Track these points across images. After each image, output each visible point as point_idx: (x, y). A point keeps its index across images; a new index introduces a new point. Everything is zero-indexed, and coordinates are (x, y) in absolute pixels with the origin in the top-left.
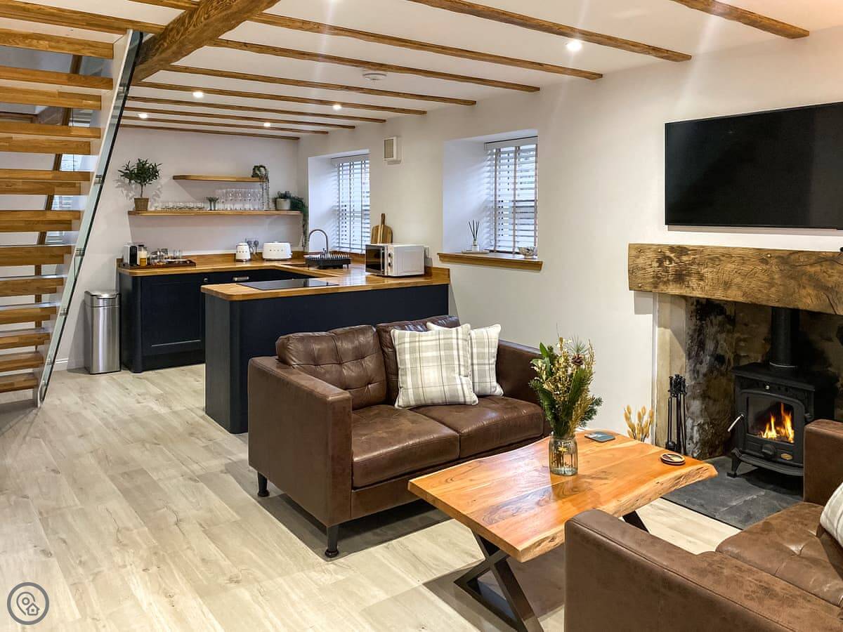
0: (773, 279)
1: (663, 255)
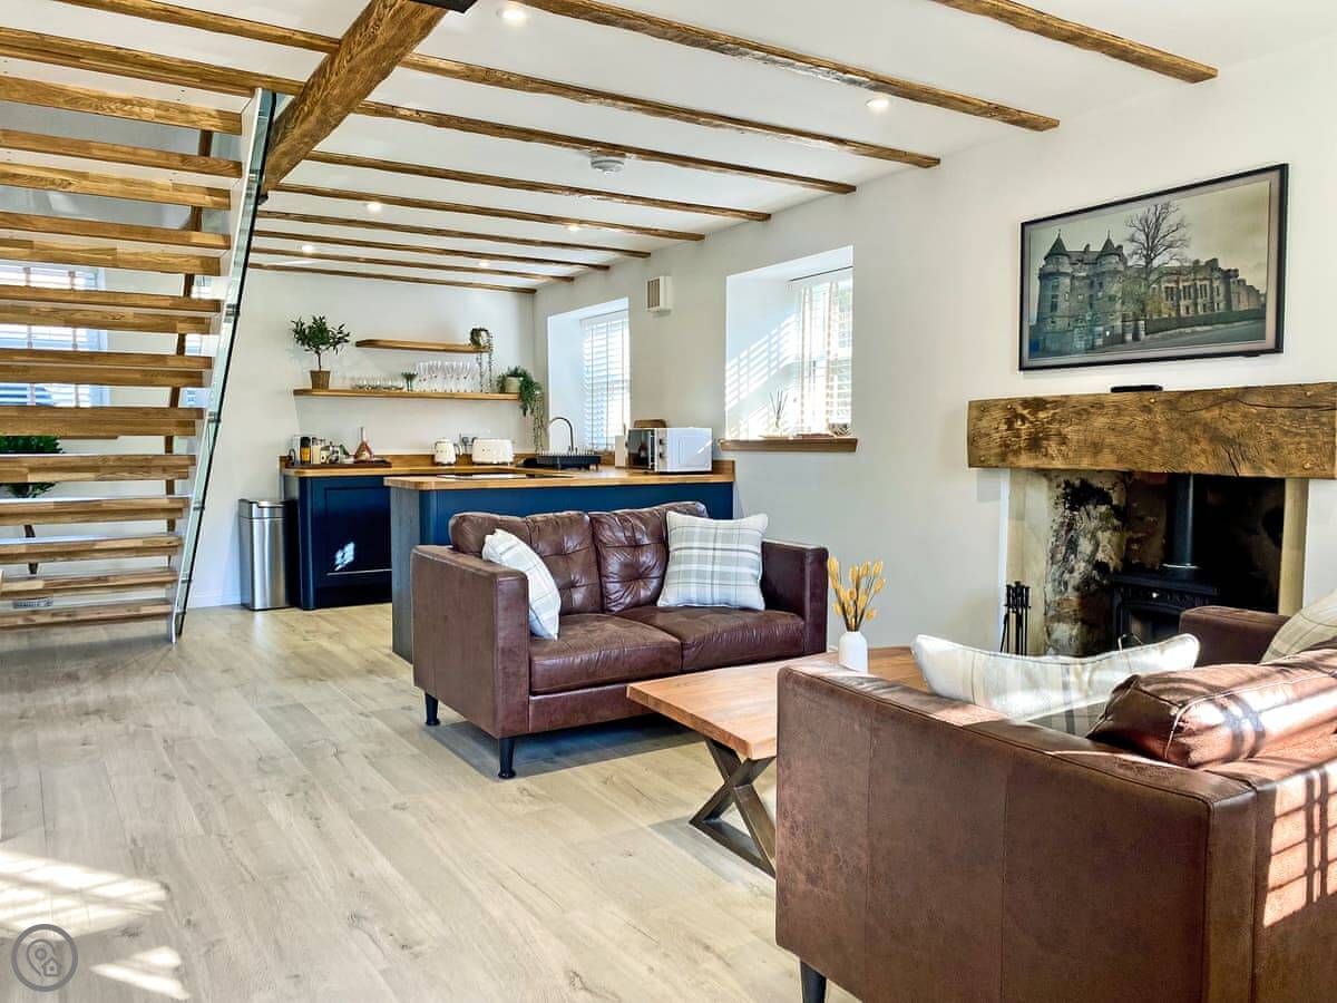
0: (1159, 433)
1: (1014, 411)
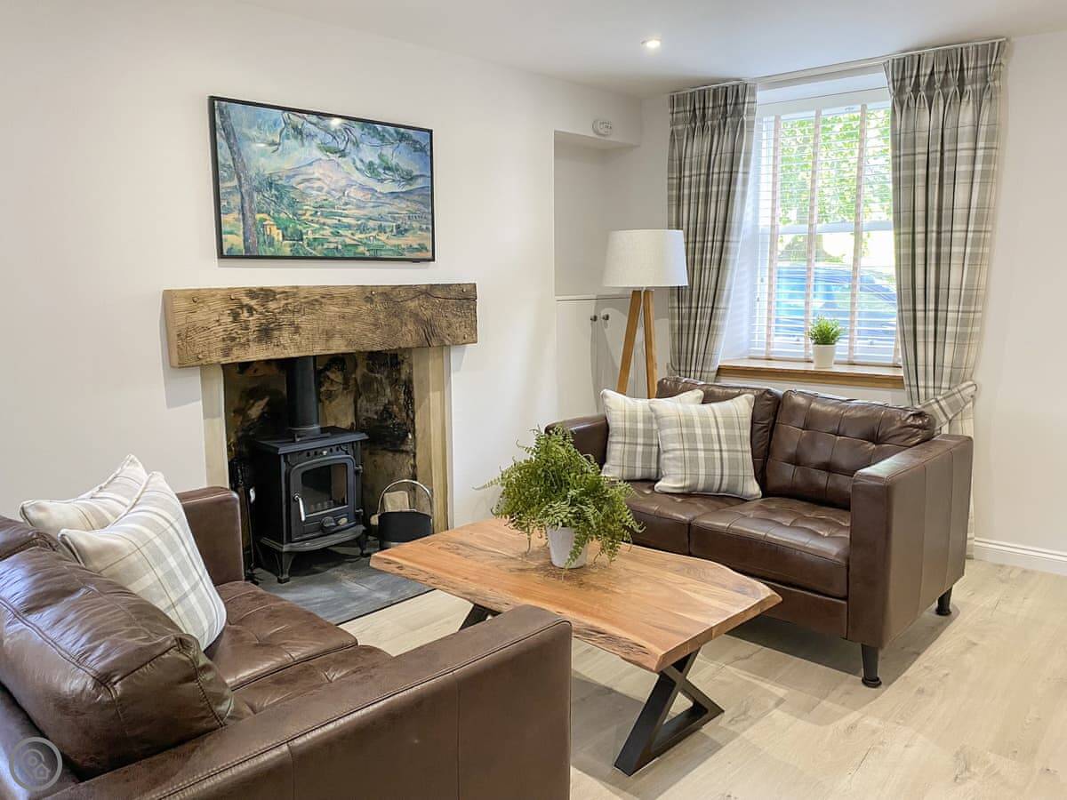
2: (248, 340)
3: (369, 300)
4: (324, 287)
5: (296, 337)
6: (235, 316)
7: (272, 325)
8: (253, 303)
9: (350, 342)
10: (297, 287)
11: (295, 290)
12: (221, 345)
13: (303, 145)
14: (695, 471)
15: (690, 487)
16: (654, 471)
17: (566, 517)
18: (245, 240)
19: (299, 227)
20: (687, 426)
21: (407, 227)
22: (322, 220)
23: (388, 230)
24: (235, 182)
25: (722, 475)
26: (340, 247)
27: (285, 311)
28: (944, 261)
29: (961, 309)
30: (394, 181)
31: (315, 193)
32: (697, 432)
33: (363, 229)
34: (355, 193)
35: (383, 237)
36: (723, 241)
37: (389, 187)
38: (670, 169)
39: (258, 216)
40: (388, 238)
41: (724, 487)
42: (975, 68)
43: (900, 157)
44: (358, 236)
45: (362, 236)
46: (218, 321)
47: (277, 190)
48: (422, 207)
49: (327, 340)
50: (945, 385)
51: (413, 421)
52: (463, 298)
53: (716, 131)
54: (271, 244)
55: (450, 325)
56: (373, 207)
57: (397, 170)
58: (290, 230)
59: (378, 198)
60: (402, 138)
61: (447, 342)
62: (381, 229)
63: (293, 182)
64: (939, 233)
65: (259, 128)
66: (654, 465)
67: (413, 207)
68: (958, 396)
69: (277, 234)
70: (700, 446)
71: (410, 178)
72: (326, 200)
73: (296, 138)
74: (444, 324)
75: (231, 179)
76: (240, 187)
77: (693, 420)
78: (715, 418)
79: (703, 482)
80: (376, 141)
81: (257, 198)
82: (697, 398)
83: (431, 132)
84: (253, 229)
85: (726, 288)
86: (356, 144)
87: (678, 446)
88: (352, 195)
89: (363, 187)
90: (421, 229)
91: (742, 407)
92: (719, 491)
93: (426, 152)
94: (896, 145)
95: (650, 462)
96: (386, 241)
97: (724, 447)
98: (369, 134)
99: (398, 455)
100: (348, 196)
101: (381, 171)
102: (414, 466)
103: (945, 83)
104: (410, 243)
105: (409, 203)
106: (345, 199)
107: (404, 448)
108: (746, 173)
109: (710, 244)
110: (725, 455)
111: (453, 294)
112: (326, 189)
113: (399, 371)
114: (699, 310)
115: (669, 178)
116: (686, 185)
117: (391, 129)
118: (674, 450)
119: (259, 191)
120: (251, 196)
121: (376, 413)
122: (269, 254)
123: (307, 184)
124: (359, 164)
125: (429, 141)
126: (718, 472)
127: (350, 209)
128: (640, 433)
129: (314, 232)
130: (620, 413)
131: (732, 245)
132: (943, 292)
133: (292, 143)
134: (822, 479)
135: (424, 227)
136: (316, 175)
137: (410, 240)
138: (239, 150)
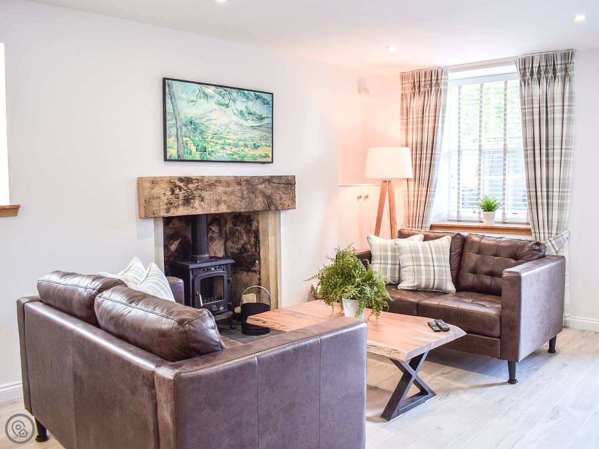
1: (174, 184)
2: (179, 204)
3: (239, 184)
4: (217, 176)
5: (202, 203)
6: (173, 191)
7: (190, 197)
8: (181, 185)
9: (229, 207)
10: (203, 177)
11: (202, 178)
12: (165, 207)
13: (208, 102)
14: (420, 277)
15: (417, 286)
16: (397, 279)
17: (355, 292)
18: (178, 152)
19: (204, 145)
20: (415, 253)
21: (259, 145)
22: (216, 141)
23: (249, 146)
24: (174, 121)
25: (434, 279)
26: (225, 155)
27: (197, 189)
28: (551, 165)
29: (560, 191)
30: (253, 120)
31: (213, 126)
32: (421, 256)
33: (237, 146)
34: (233, 127)
35: (246, 150)
36: (432, 154)
37: (251, 123)
38: (402, 114)
39: (185, 139)
40: (249, 150)
41: (436, 286)
42: (561, 64)
43: (525, 109)
44: (234, 149)
45: (237, 149)
46: (164, 194)
47: (194, 125)
48: (266, 134)
49: (217, 206)
50: (554, 232)
51: (259, 254)
52: (289, 183)
53: (427, 94)
54: (190, 154)
55: (281, 199)
56: (242, 134)
57: (255, 114)
58: (200, 146)
59: (245, 129)
60: (258, 97)
61: (279, 208)
62: (246, 146)
63: (202, 121)
64: (547, 150)
65: (187, 93)
66: (397, 276)
67: (263, 134)
68: (561, 238)
69: (193, 149)
70: (423, 263)
71: (261, 118)
72: (218, 130)
73: (204, 98)
74: (278, 198)
75: (172, 119)
76: (176, 123)
77: (418, 250)
78: (430, 248)
79: (424, 283)
80: (244, 99)
81: (184, 129)
82: (420, 239)
83: (272, 94)
84: (182, 146)
85: (434, 180)
86: (234, 101)
87: (410, 264)
88: (231, 127)
89: (237, 124)
90: (266, 146)
91: (445, 242)
92: (433, 289)
93: (269, 105)
94: (523, 103)
95: (395, 274)
96: (249, 152)
97: (436, 264)
98: (241, 95)
99: (250, 273)
100: (230, 128)
101: (246, 115)
102: (259, 279)
103: (546, 71)
104: (260, 153)
105: (260, 132)
106: (228, 130)
107: (253, 269)
108: (443, 117)
109: (425, 156)
110: (436, 268)
111: (283, 181)
112: (218, 124)
113: (251, 226)
114: (420, 192)
115: (401, 119)
116: (411, 123)
117: (252, 93)
118: (408, 266)
119: (185, 126)
120: (181, 128)
121: (237, 250)
122: (189, 159)
123: (209, 122)
124: (235, 111)
125: (271, 99)
126: (432, 277)
127: (230, 135)
128: (389, 258)
129: (211, 147)
130: (378, 247)
131: (437, 156)
132: (551, 181)
133: (202, 101)
134: (488, 280)
135: (268, 144)
136: (214, 118)
137: (261, 151)
138: (176, 104)
